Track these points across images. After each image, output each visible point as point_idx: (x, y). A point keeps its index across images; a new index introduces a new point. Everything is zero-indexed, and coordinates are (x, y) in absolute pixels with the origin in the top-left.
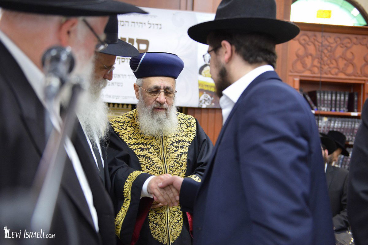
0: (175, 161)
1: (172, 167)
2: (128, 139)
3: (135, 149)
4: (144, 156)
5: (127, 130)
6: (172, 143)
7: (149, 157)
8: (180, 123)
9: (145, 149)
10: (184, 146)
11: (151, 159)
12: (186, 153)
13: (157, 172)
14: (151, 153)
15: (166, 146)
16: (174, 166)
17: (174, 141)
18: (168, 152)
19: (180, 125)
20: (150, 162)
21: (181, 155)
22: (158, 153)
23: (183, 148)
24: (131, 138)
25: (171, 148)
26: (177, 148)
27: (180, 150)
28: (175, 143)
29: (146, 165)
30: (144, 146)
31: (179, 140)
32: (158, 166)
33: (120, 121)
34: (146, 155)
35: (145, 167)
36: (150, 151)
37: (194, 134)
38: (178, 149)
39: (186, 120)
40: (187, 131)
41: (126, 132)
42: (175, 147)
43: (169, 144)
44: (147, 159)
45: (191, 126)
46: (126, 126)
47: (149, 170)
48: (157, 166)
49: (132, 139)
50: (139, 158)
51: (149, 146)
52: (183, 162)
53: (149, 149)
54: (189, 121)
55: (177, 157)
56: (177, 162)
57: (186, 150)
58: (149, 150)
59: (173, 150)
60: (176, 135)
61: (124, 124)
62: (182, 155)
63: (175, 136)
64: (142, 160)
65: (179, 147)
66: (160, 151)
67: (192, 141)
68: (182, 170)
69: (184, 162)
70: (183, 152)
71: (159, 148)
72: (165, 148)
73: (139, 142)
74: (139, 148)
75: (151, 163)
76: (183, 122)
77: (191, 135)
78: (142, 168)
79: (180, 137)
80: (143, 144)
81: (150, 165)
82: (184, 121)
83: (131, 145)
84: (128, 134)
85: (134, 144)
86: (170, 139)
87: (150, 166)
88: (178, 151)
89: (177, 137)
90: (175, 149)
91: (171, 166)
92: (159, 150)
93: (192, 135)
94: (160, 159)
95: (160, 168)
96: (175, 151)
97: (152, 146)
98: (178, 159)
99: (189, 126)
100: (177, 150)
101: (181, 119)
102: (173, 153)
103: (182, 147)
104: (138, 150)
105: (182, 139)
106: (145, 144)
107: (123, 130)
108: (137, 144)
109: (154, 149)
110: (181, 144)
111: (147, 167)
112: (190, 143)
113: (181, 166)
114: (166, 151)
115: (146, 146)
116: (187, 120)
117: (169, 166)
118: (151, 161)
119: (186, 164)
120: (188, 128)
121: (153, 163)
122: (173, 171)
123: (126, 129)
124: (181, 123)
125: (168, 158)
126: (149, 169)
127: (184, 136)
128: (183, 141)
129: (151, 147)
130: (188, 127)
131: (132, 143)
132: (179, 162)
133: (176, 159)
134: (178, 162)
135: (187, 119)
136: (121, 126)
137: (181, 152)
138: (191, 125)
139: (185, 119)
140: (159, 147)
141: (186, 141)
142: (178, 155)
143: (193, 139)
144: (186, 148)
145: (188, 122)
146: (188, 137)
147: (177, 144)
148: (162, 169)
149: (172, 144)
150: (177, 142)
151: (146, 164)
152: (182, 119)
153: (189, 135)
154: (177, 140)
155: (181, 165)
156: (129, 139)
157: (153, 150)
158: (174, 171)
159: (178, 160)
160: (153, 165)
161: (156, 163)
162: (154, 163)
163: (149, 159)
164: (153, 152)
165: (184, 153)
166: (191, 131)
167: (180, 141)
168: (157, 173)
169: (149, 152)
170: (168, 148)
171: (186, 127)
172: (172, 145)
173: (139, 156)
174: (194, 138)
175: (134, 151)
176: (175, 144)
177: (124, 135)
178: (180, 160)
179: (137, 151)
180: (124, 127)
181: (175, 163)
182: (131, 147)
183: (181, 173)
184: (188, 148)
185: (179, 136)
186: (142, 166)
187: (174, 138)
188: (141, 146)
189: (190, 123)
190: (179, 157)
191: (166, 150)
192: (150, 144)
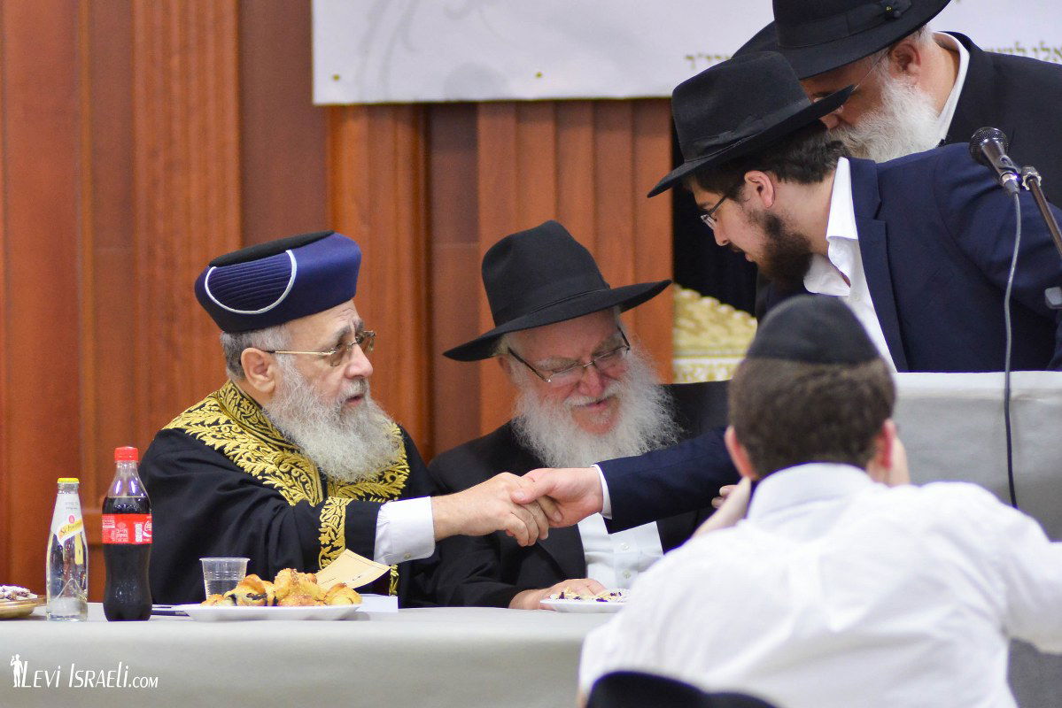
37: (404, 470)
77: (395, 475)
93: (399, 474)
146: (386, 481)
174: (404, 483)
182: (269, 482)
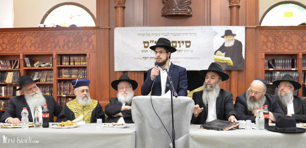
4: (76, 112)
27: (89, 111)
57: (92, 111)
64: (75, 113)
72: (84, 110)
80: (76, 109)
103: (90, 110)
110: (90, 109)
153: (94, 106)
180: (70, 104)
182: (72, 110)
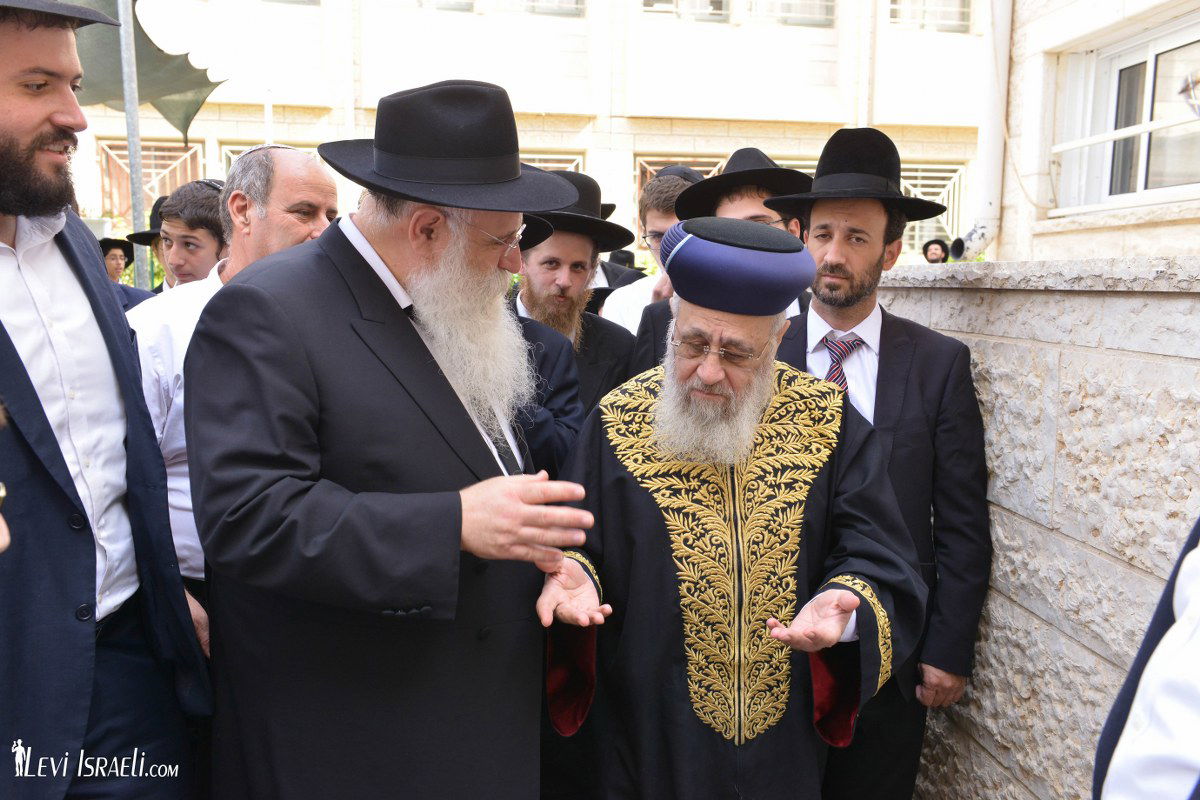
0: (766, 528)
1: (757, 544)
2: (640, 461)
3: (658, 490)
5: (641, 435)
6: (762, 474)
7: (694, 515)
8: (794, 408)
9: (683, 491)
10: (796, 481)
11: (699, 519)
12: (801, 502)
13: (713, 555)
14: (698, 502)
15: (744, 482)
16: (762, 541)
17: (769, 469)
18: (749, 500)
19: (794, 416)
20: (695, 527)
21: (784, 510)
22: (719, 503)
23: (794, 488)
24: (648, 458)
25: (758, 489)
26: (774, 491)
28: (770, 473)
29: (683, 536)
30: (681, 480)
31: (785, 463)
32: (717, 540)
33: (627, 405)
34: (684, 508)
35: (680, 539)
36: (698, 496)
38: (776, 490)
39: (814, 400)
40: (810, 436)
41: (636, 439)
42: (771, 486)
43: (754, 477)
44: (688, 519)
45: (825, 420)
46: (640, 423)
47: (691, 551)
48: (713, 540)
49: (652, 462)
50: (665, 515)
51: (694, 483)
52: (789, 531)
53: (695, 490)
54: (822, 405)
55: (772, 515)
56: (771, 531)
58: (693, 495)
59: (764, 495)
60: (778, 449)
61: (635, 415)
62: (788, 510)
63: (773, 451)
65: (783, 486)
66: (726, 499)
67: (821, 465)
68: (785, 552)
69: (793, 529)
70: (792, 501)
71: (722, 490)
73: (669, 471)
74: (668, 488)
75: (699, 530)
76: (803, 407)
78: (673, 542)
79: (787, 455)
81: (695, 535)
82: (805, 403)
83: (649, 478)
84: (643, 447)
85: (656, 475)
86: (757, 462)
87: (694, 540)
88: (778, 498)
89: (779, 457)
90: (769, 491)
91: (754, 543)
92: (722, 496)
94: (725, 519)
95: (720, 545)
96: (770, 498)
97: (704, 482)
98: (775, 521)
99: (820, 420)
100: (775, 497)
101: (797, 397)
102: (762, 503)
104: (664, 491)
105: (792, 460)
106: (684, 475)
107: (630, 436)
108: (665, 475)
109: (709, 493)
111: (686, 541)
112: (817, 470)
113: (782, 542)
114: (742, 497)
115: (689, 481)
116: (817, 399)
117: (749, 541)
118: (697, 526)
119: (799, 536)
120: (814, 424)
121: (703, 531)
122: (759, 556)
123: (638, 432)
124: (797, 410)
125: (747, 518)
126: (691, 547)
127: (799, 451)
128: (797, 467)
129: (700, 487)
130: (816, 421)
131: (651, 473)
132: (777, 531)
133: (769, 521)
134: (775, 531)
135: (817, 396)
136: (626, 423)
137: (785, 502)
138: (824, 416)
139: (811, 395)
140: (723, 486)
141: (805, 467)
142: (777, 510)
143: (826, 459)
144: (801, 488)
145: (817, 406)
147: (775, 476)
148: (727, 549)
149: (761, 478)
150: (776, 471)
151: (684, 533)
152: (802, 397)
154: (778, 466)
155: (783, 537)
156: (643, 462)
157: (707, 495)
158: (761, 556)
159: (773, 526)
160: (703, 535)
161: (711, 530)
162: (707, 531)
163: (694, 520)
164: (704, 500)
165: (795, 503)
166: (822, 435)
167: (787, 467)
168: (714, 559)
169: (693, 501)
170: (750, 490)
171: (811, 423)
172: (763, 481)
173: (666, 509)
175: (655, 495)
176: (770, 478)
177: (630, 452)
178: (780, 525)
179: (663, 495)
181: (766, 533)
183: (781, 560)
184: (808, 487)
185: (784, 451)
186: (673, 538)
187: (770, 458)
188: (675, 482)
189: (825, 409)
190: (778, 516)
191: (745, 494)
192: (699, 475)
